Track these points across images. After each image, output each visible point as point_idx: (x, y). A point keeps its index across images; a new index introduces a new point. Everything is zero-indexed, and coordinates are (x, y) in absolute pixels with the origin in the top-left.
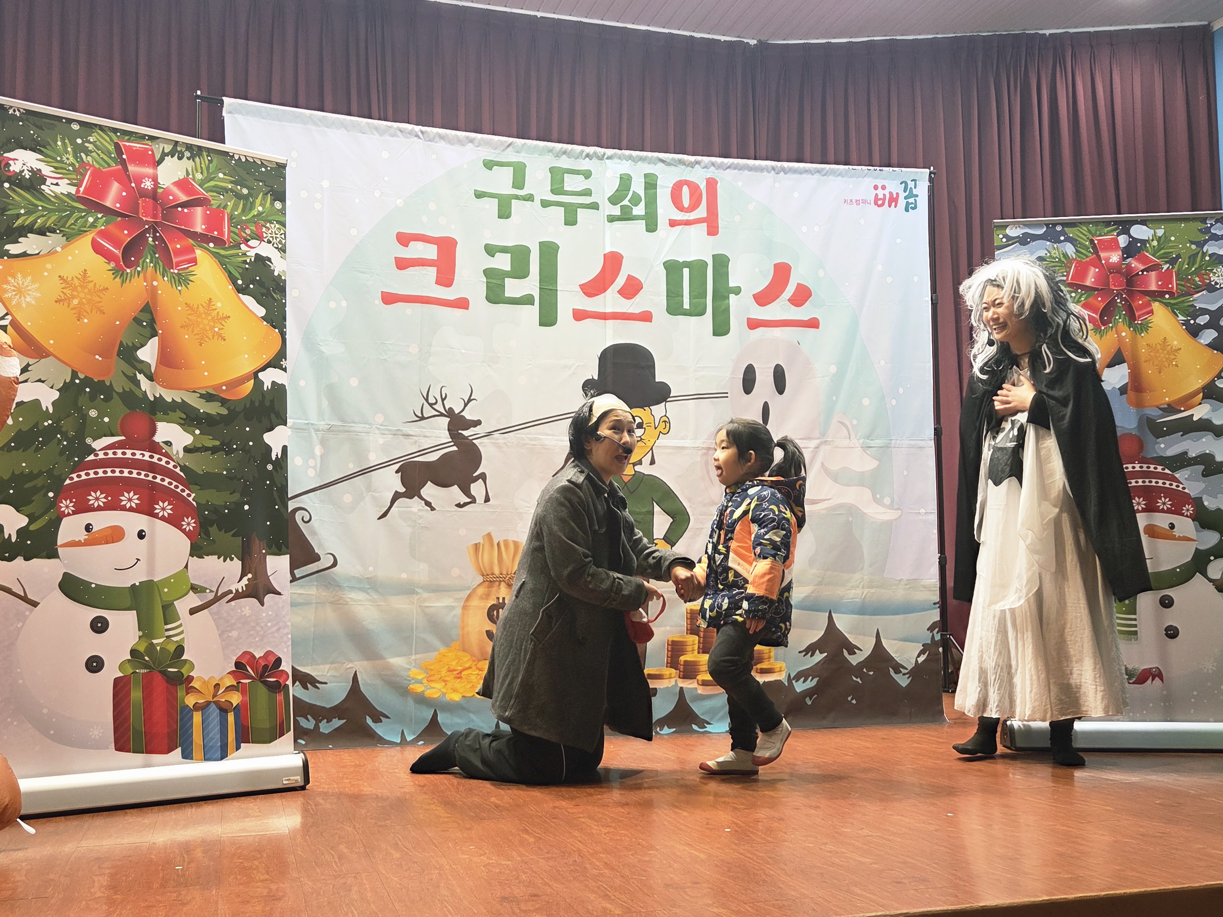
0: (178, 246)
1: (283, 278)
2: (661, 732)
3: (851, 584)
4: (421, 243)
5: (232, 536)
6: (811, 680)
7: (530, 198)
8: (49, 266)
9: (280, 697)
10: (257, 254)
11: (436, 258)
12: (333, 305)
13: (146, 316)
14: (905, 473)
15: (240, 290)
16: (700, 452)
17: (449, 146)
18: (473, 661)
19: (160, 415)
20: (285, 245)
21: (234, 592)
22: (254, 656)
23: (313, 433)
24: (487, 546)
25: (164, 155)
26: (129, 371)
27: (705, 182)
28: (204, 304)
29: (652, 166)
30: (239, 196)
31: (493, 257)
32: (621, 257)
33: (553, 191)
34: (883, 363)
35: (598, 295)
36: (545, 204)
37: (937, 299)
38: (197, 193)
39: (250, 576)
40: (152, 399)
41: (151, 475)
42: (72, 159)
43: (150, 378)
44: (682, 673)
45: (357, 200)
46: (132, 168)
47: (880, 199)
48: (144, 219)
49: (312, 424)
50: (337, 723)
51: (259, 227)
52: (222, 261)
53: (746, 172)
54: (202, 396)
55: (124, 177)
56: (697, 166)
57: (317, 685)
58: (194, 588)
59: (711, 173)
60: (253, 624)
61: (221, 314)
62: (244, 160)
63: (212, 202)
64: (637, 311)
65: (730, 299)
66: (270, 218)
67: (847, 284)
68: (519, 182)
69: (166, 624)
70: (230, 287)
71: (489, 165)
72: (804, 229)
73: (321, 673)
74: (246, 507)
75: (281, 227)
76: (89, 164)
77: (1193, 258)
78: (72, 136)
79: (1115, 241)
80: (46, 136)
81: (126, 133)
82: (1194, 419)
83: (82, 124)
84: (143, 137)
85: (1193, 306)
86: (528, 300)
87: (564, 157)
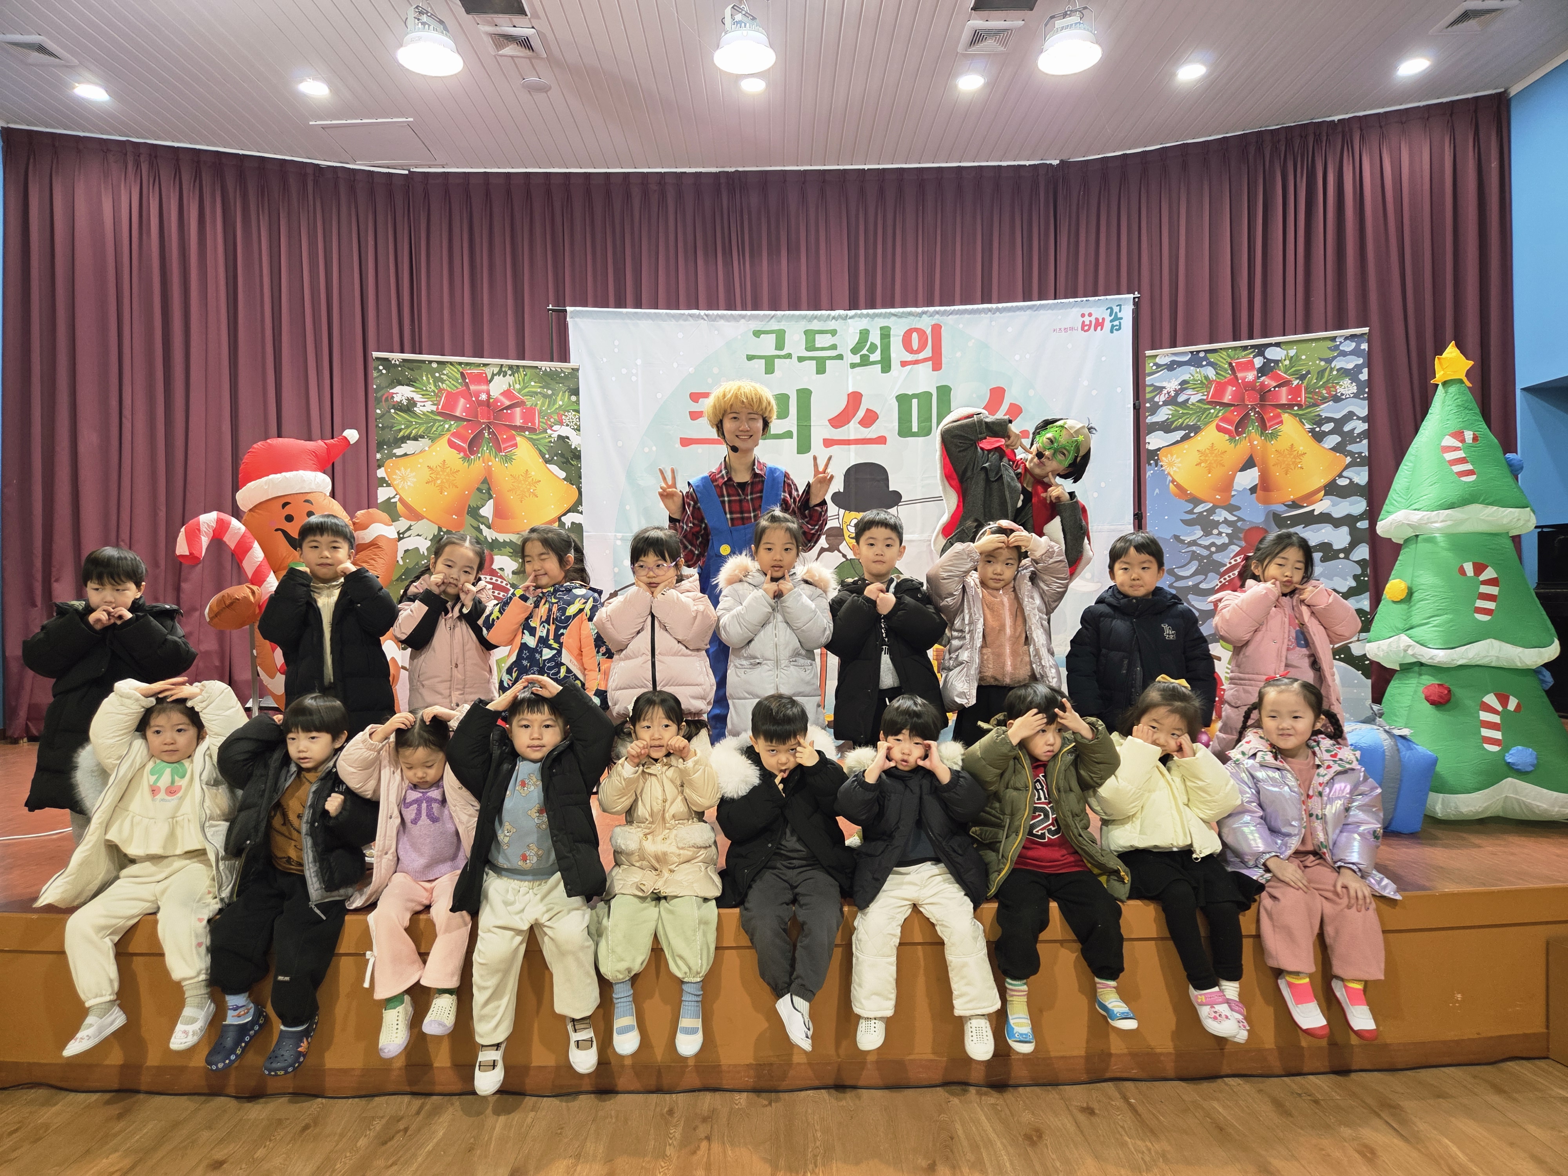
0: (505, 436)
1: (579, 449)
7: (789, 356)
8: (421, 460)
10: (559, 437)
12: (646, 450)
13: (485, 486)
15: (547, 461)
16: (926, 544)
17: (727, 323)
19: (496, 551)
20: (579, 426)
25: (493, 375)
26: (475, 523)
27: (930, 329)
28: (523, 474)
29: (886, 320)
30: (545, 396)
32: (862, 395)
33: (807, 349)
35: (843, 427)
36: (801, 359)
38: (518, 398)
40: (490, 541)
42: (433, 388)
43: (489, 527)
45: (661, 372)
46: (473, 388)
47: (1087, 325)
48: (482, 421)
51: (560, 416)
52: (534, 443)
53: (966, 316)
55: (467, 394)
56: (923, 315)
59: (937, 319)
61: (535, 479)
62: (548, 370)
63: (527, 403)
64: (874, 436)
66: (568, 408)
68: (780, 345)
70: (541, 460)
71: (757, 333)
72: (1017, 357)
75: (576, 413)
76: (444, 389)
77: (1321, 373)
78: (432, 372)
79: (1251, 363)
80: (415, 374)
81: (467, 364)
82: (1316, 513)
83: (438, 362)
84: (479, 365)
85: (1319, 415)
86: (788, 434)
87: (814, 321)
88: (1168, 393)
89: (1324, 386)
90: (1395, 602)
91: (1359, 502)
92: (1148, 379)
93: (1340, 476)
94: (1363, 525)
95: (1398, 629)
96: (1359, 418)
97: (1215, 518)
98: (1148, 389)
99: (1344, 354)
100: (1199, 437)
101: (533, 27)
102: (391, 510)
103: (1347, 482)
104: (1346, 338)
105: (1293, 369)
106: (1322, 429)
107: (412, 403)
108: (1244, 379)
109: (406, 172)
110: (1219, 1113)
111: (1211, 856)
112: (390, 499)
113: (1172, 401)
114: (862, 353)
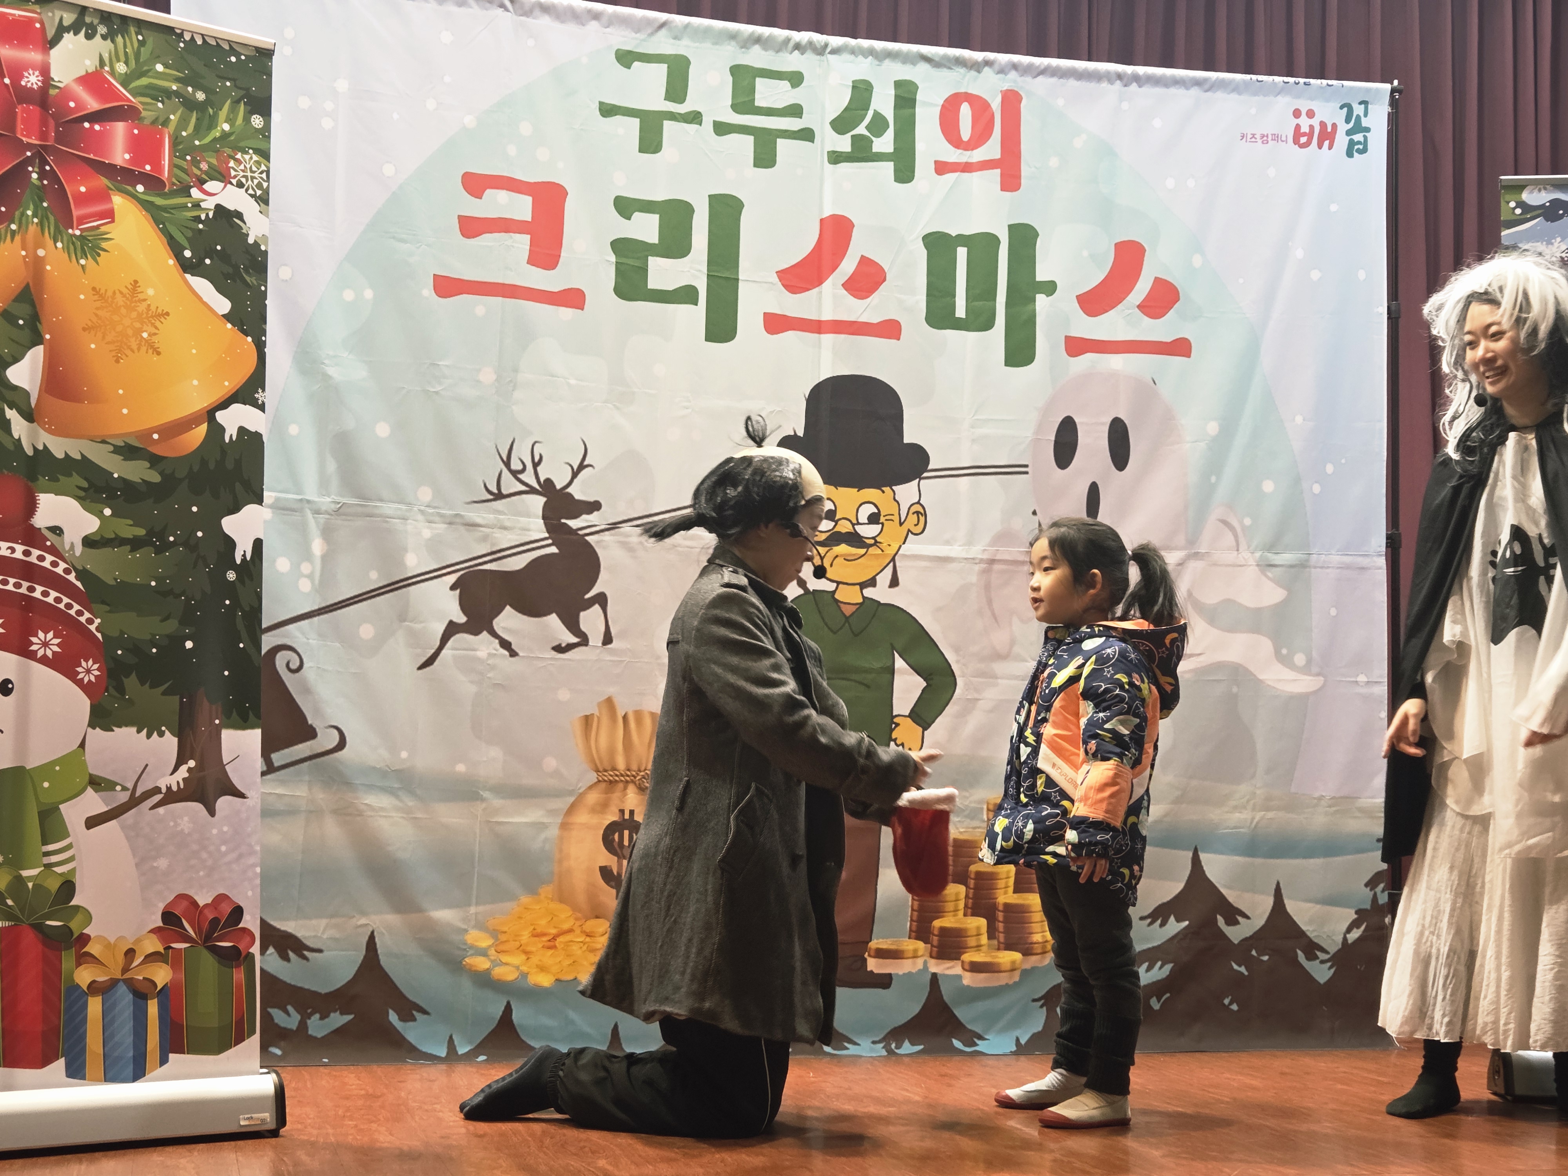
0: (83, 189)
1: (263, 248)
2: (896, 1051)
3: (1233, 803)
4: (505, 191)
5: (164, 693)
6: (1161, 968)
7: (695, 118)
9: (238, 975)
10: (219, 208)
11: (530, 220)
12: (349, 295)
13: (25, 309)
14: (1333, 612)
15: (187, 267)
16: (977, 568)
17: (557, 25)
18: (577, 919)
19: (43, 481)
20: (266, 192)
21: (164, 790)
22: (194, 903)
23: (309, 515)
24: (605, 721)
25: (61, 30)
27: (999, 99)
28: (125, 291)
29: (908, 67)
30: (190, 104)
31: (629, 219)
32: (851, 225)
33: (737, 108)
34: (1299, 419)
35: (808, 290)
36: (721, 129)
37: (1398, 311)
38: (119, 97)
39: (192, 763)
40: (30, 452)
41: (25, 584)
43: (29, 416)
44: (935, 949)
45: (395, 116)
46: (5, 52)
47: (1304, 134)
48: (24, 139)
49: (308, 501)
50: (338, 1020)
51: (223, 159)
52: (157, 215)
53: (1072, 82)
54: (117, 450)
56: (986, 69)
57: (306, 953)
58: (97, 783)
59: (1012, 81)
60: (195, 847)
61: (153, 308)
62: (199, 42)
63: (144, 114)
64: (875, 319)
65: (1037, 303)
66: (242, 144)
67: (1241, 281)
69: (45, 843)
70: (171, 262)
71: (626, 58)
72: (1170, 183)
73: (313, 934)
74: (189, 645)
75: (262, 160)
86: (687, 295)
87: (757, 48)
92: (1505, 231)
114: (854, 132)
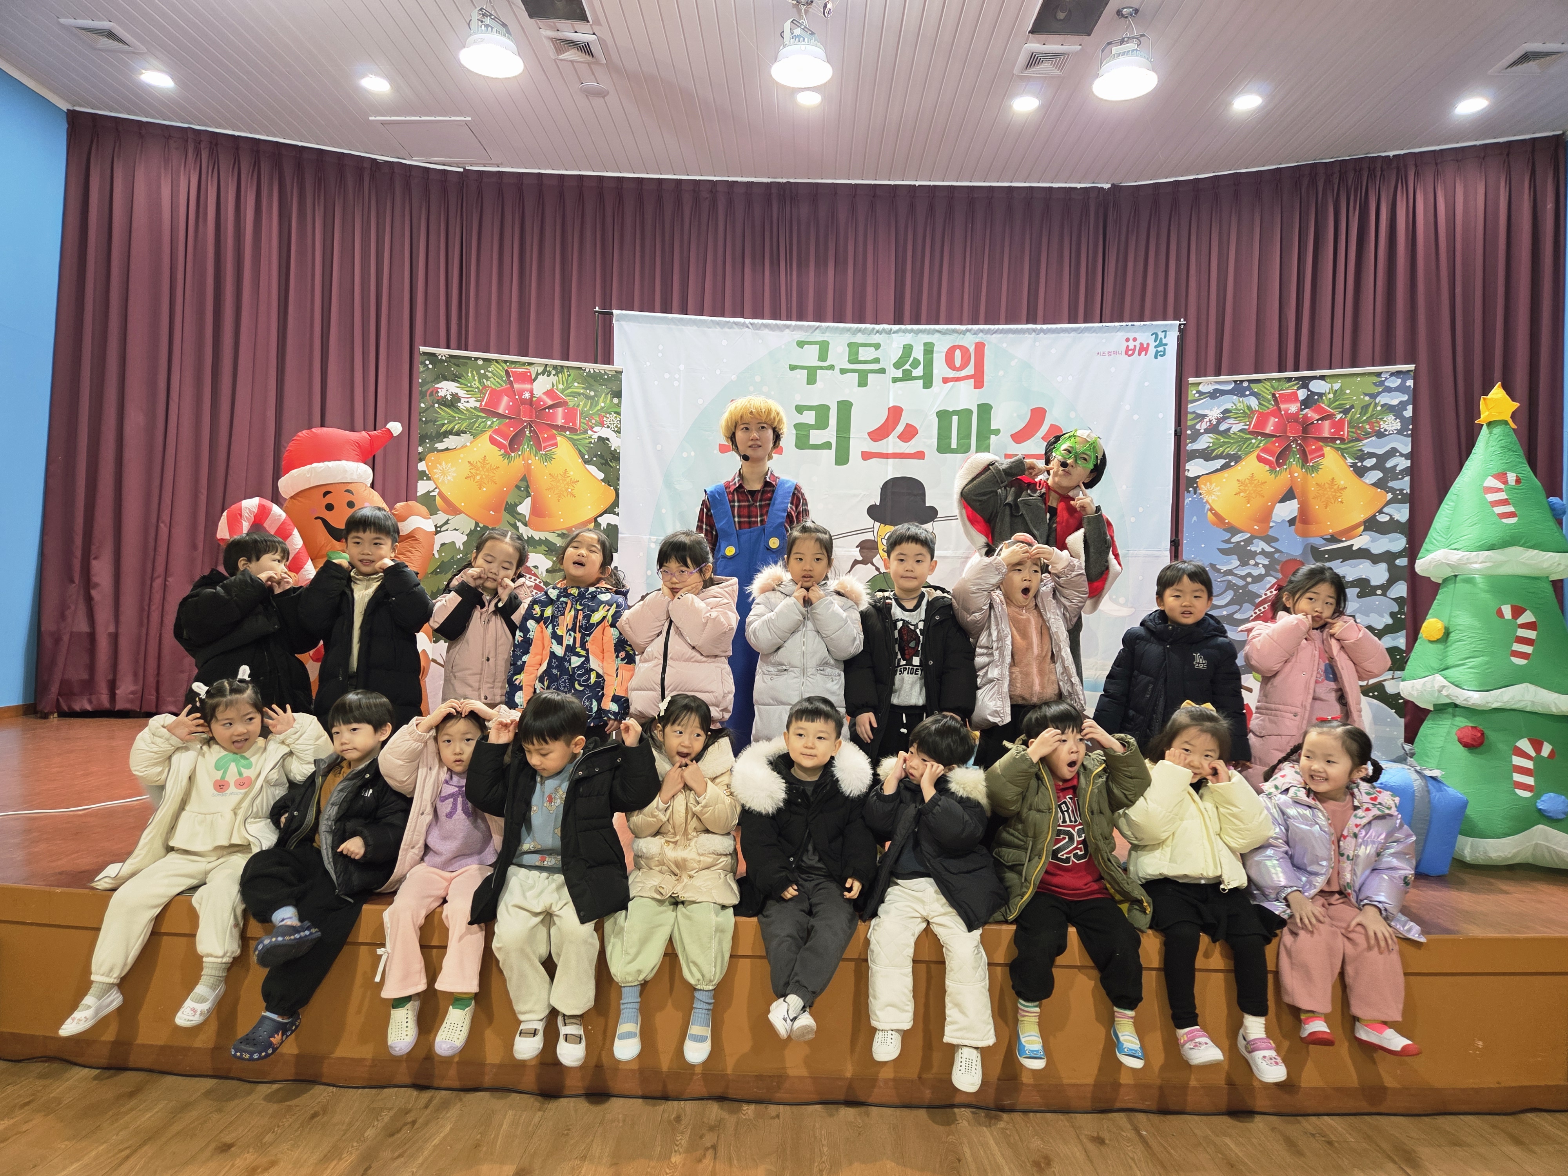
0: (546, 435)
1: (618, 451)
7: (831, 367)
8: (462, 456)
10: (600, 438)
12: (685, 455)
13: (523, 484)
14: (1141, 578)
15: (586, 462)
17: (771, 333)
20: (620, 428)
25: (538, 374)
26: (512, 520)
27: (973, 347)
28: (562, 473)
29: (930, 336)
30: (588, 397)
31: (802, 414)
32: (902, 409)
33: (850, 362)
34: (1124, 487)
35: (882, 440)
36: (843, 371)
37: (1180, 432)
38: (560, 398)
42: (478, 384)
43: (526, 525)
45: (703, 378)
46: (517, 386)
47: (1131, 349)
48: (524, 419)
51: (601, 417)
52: (574, 443)
53: (1010, 335)
54: (559, 535)
55: (511, 392)
56: (967, 332)
59: (981, 337)
61: (573, 479)
62: (592, 372)
63: (569, 403)
64: (912, 451)
65: (991, 439)
66: (610, 410)
67: (1096, 421)
68: (823, 356)
70: (580, 460)
71: (801, 344)
72: (1060, 379)
75: (618, 416)
76: (488, 386)
77: (1365, 408)
78: (478, 369)
79: (1295, 395)
80: (461, 370)
81: (513, 362)
82: (1354, 548)
83: (484, 360)
84: (524, 364)
85: (1361, 450)
86: (827, 445)
87: (859, 334)
88: (1210, 421)
89: (1368, 421)
90: (1431, 642)
91: (1399, 539)
92: (1190, 406)
93: (1381, 512)
94: (1402, 562)
95: (1433, 669)
96: (1402, 455)
97: (1252, 548)
98: (1190, 417)
99: (1389, 390)
100: (1239, 467)
101: (594, 34)
102: (429, 503)
103: (1387, 518)
104: (1392, 374)
105: (1337, 403)
106: (1365, 463)
107: (456, 398)
108: (1286, 411)
109: (462, 170)
110: (1231, 1150)
111: (1236, 889)
112: (429, 492)
113: (1213, 429)
114: (904, 368)
